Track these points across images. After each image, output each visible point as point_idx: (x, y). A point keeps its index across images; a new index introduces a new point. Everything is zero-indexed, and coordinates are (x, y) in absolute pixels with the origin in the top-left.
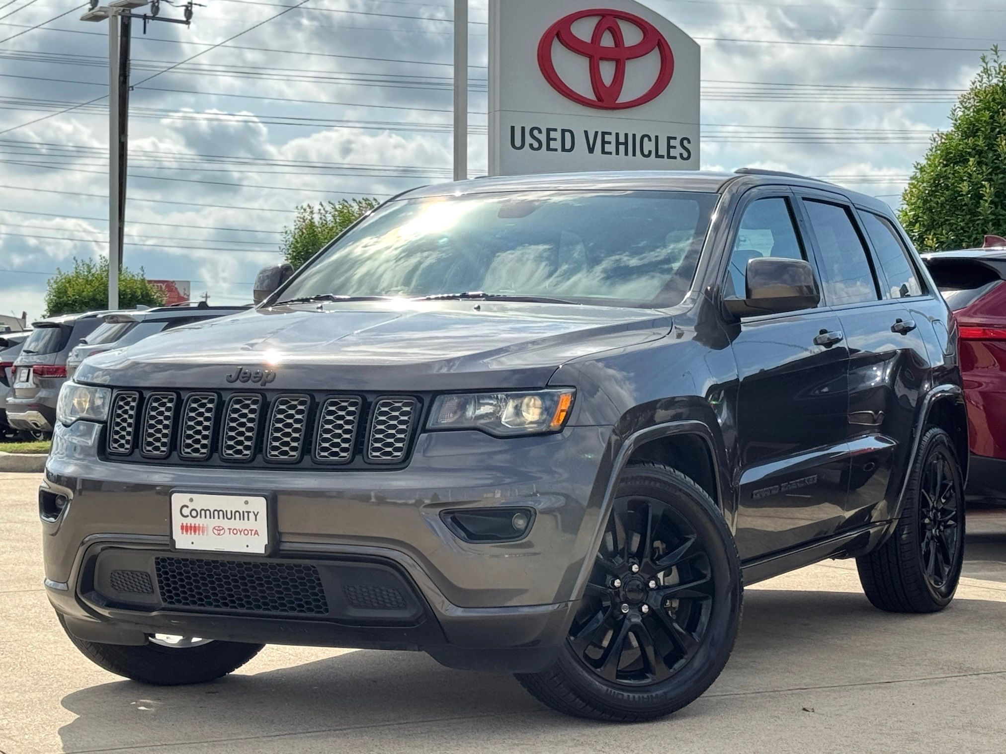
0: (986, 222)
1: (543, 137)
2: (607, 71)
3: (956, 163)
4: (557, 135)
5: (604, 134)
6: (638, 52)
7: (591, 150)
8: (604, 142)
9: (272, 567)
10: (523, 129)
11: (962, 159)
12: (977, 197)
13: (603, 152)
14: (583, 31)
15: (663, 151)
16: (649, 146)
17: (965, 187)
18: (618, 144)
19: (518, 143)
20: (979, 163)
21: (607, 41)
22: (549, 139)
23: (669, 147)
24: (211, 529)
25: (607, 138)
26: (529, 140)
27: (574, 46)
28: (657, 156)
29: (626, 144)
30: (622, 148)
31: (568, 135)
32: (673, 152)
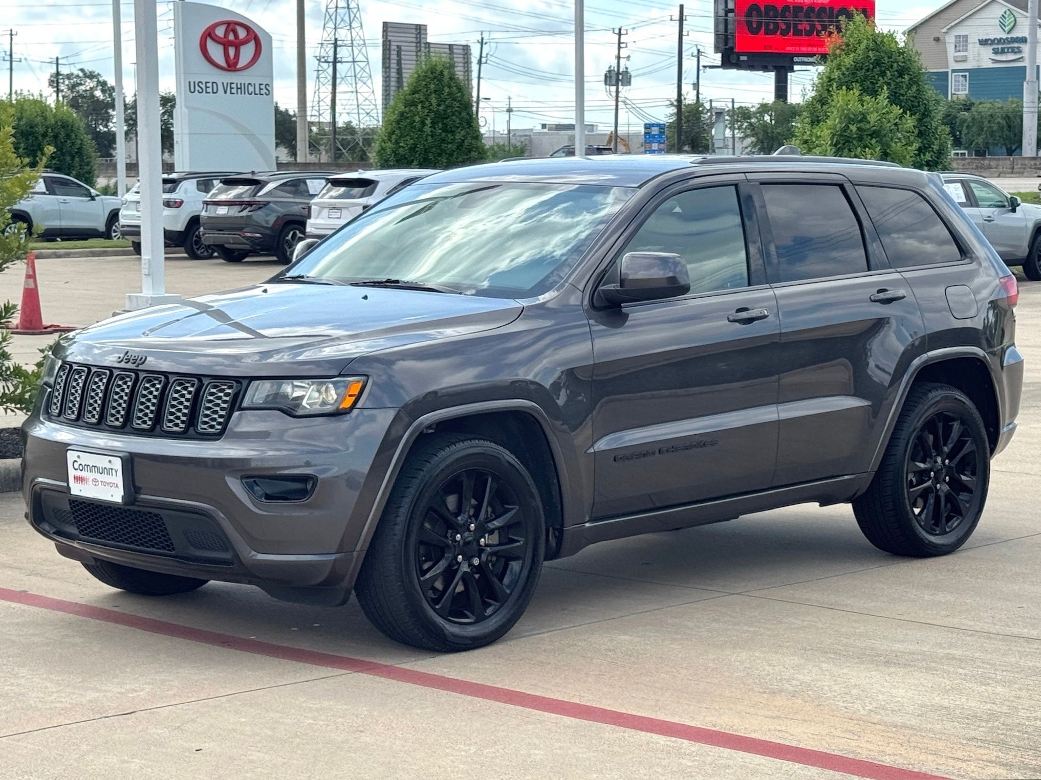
0: (428, 135)
1: (203, 86)
2: (232, 51)
3: (411, 106)
4: (209, 85)
5: (231, 83)
6: (245, 42)
7: (225, 92)
8: (231, 88)
9: (125, 511)
10: (194, 83)
11: (413, 104)
12: (423, 123)
13: (231, 93)
14: (220, 32)
15: (257, 92)
16: (251, 89)
17: (417, 119)
18: (238, 88)
19: (192, 90)
20: (423, 107)
21: (231, 37)
22: (207, 87)
23: (261, 89)
24: (91, 480)
25: (233, 86)
26: (197, 88)
27: (216, 40)
28: (256, 94)
29: (241, 88)
30: (239, 90)
31: (215, 85)
32: (262, 92)
